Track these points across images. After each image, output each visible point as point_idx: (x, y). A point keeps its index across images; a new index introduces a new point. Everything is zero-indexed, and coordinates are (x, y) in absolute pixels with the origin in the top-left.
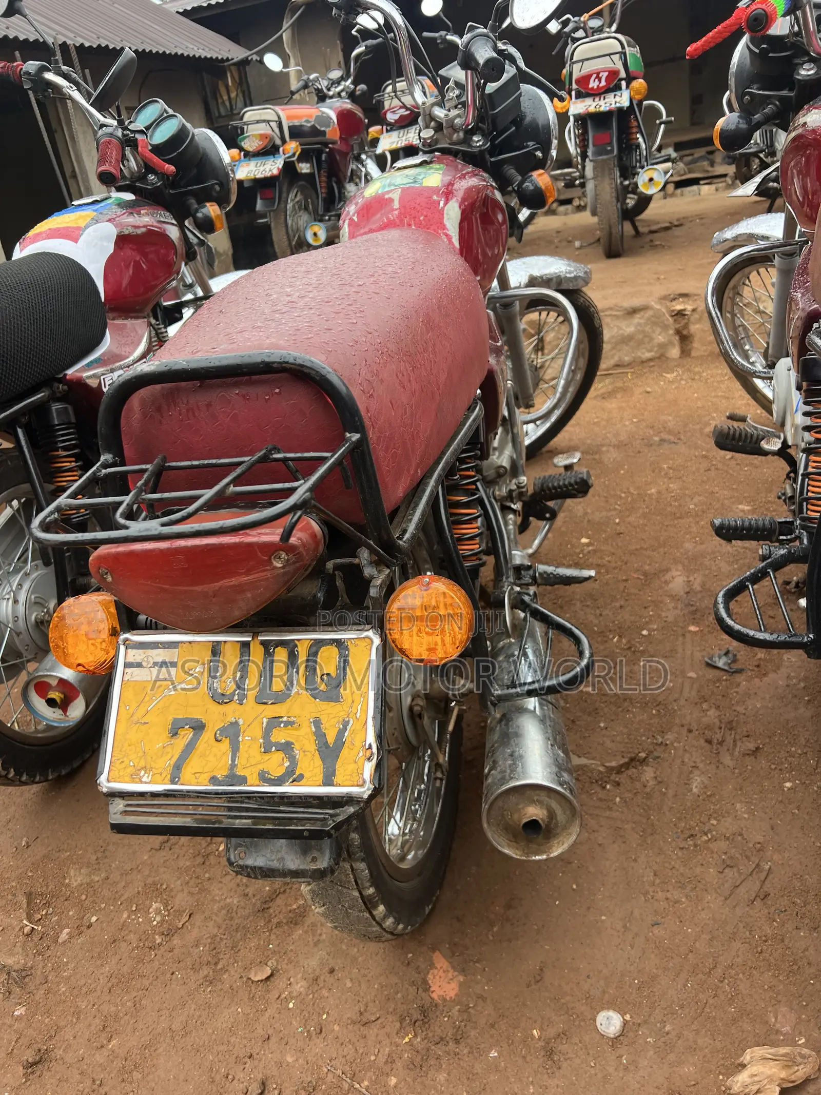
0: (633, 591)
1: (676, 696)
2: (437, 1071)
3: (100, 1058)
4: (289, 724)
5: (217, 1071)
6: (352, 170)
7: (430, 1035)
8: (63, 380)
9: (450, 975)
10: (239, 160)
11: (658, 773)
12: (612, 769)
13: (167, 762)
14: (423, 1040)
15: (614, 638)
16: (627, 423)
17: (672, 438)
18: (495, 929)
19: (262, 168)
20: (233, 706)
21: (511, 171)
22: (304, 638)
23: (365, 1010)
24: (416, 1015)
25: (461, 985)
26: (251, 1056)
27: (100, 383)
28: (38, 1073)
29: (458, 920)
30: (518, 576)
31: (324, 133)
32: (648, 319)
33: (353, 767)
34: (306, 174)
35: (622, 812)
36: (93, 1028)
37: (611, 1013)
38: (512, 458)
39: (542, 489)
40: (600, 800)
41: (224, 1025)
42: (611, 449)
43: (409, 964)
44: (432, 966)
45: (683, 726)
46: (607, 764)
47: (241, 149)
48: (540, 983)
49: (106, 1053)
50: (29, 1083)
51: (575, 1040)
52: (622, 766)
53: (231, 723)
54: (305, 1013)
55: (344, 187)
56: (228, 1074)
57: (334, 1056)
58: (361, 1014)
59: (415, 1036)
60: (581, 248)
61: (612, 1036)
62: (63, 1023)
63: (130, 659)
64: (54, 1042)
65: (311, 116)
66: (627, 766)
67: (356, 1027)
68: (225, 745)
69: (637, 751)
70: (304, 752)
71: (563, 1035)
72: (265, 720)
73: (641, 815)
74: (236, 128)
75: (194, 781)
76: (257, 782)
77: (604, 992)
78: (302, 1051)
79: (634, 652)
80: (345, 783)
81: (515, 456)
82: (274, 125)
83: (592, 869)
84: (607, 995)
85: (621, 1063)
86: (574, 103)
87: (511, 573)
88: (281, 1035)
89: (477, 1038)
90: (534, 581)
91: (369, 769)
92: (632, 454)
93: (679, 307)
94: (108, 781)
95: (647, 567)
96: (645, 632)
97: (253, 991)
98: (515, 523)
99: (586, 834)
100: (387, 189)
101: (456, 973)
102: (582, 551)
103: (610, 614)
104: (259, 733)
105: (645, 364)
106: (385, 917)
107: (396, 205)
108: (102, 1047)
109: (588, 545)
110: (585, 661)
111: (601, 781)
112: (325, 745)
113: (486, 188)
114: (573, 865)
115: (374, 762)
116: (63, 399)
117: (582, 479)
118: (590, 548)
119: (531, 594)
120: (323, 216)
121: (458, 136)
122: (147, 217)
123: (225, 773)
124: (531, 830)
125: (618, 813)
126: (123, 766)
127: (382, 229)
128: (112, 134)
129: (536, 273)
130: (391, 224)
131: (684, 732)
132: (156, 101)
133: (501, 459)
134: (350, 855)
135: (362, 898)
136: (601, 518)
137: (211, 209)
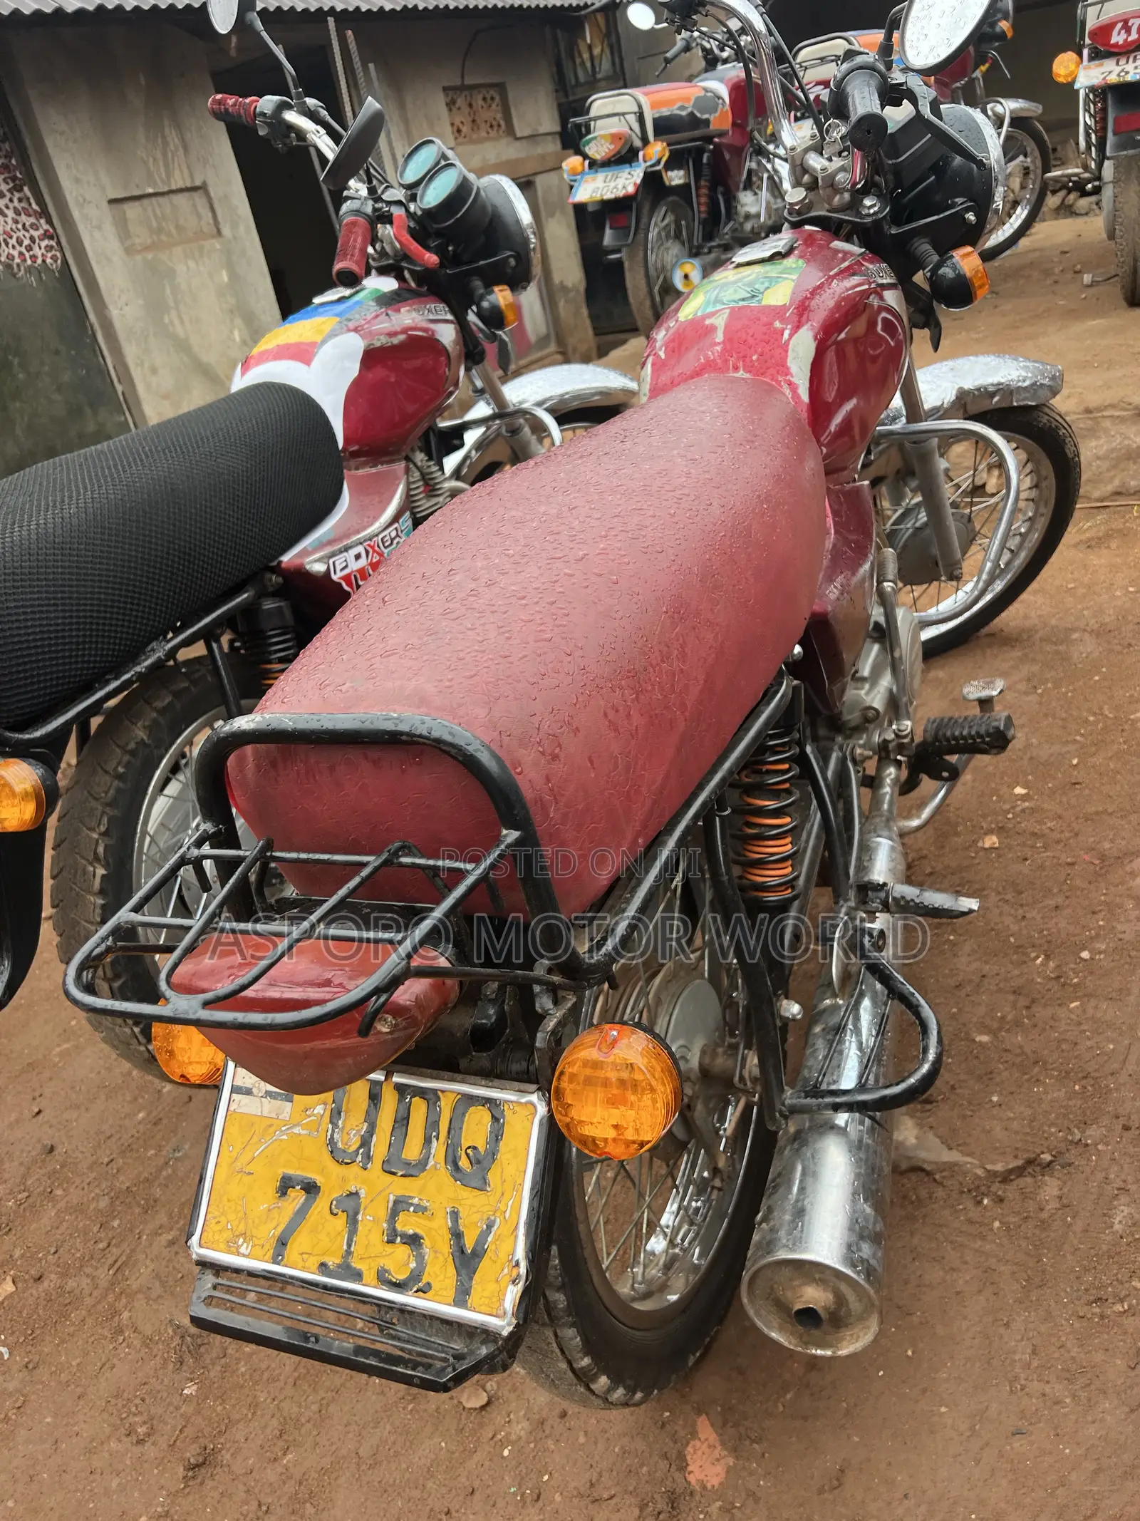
0: (1078, 882)
1: (1116, 1066)
3: (271, 1475)
4: (420, 1209)
6: (750, 172)
8: (278, 570)
9: (717, 1453)
10: (582, 173)
11: (1065, 1190)
12: (995, 1173)
13: (270, 1231)
15: (1038, 957)
16: (1118, 593)
18: (789, 1396)
19: (612, 184)
20: (355, 1169)
21: (924, 247)
22: (451, 1088)
23: (598, 1481)
24: (662, 1504)
25: (729, 1470)
26: (448, 1513)
27: (328, 568)
28: (199, 1480)
29: (741, 1372)
30: (863, 901)
31: (707, 122)
33: (492, 1287)
34: (678, 186)
35: (1001, 1245)
36: (268, 1431)
38: (891, 691)
39: (936, 738)
40: (971, 1222)
41: (423, 1461)
42: (1087, 636)
43: (663, 1425)
44: (694, 1434)
45: (1117, 1117)
46: (989, 1167)
47: (585, 156)
48: (836, 1492)
49: (280, 1470)
50: (187, 1490)
52: (1011, 1171)
53: (351, 1194)
54: (522, 1467)
55: (735, 198)
58: (592, 1485)
60: (1093, 284)
62: (237, 1417)
63: (238, 1083)
64: (222, 1440)
65: (688, 99)
66: (1020, 1171)
67: (583, 1503)
68: (341, 1222)
69: (1038, 1151)
70: (436, 1252)
72: (392, 1198)
73: (1027, 1254)
74: (578, 126)
75: (301, 1264)
76: (375, 1282)
79: (1063, 985)
80: (483, 1309)
81: (895, 689)
82: (632, 119)
83: (940, 1330)
86: (1085, 68)
87: (852, 894)
88: (488, 1491)
90: (886, 907)
91: (512, 1295)
92: (1118, 648)
94: (200, 1246)
95: (1107, 845)
96: (1085, 955)
97: (463, 1421)
98: (896, 780)
99: (941, 1273)
100: (710, 310)
101: (725, 1452)
102: (1013, 808)
103: (1039, 917)
104: (383, 1214)
106: (610, 1390)
107: (719, 337)
108: (275, 1459)
109: (1024, 798)
110: (926, 1068)
111: (976, 1192)
112: (462, 1252)
113: (866, 294)
114: (914, 1318)
115: (520, 1287)
116: (277, 593)
117: (997, 728)
118: (1027, 804)
119: (875, 934)
120: (700, 247)
121: (842, 198)
122: (409, 317)
123: (338, 1261)
124: (808, 1317)
125: (993, 1246)
126: (219, 1227)
127: (697, 373)
128: (358, 212)
129: (968, 385)
130: (708, 367)
131: (1119, 1128)
132: (431, 142)
133: (872, 695)
134: (553, 1320)
135: (573, 1370)
136: (1052, 755)
137: (501, 296)
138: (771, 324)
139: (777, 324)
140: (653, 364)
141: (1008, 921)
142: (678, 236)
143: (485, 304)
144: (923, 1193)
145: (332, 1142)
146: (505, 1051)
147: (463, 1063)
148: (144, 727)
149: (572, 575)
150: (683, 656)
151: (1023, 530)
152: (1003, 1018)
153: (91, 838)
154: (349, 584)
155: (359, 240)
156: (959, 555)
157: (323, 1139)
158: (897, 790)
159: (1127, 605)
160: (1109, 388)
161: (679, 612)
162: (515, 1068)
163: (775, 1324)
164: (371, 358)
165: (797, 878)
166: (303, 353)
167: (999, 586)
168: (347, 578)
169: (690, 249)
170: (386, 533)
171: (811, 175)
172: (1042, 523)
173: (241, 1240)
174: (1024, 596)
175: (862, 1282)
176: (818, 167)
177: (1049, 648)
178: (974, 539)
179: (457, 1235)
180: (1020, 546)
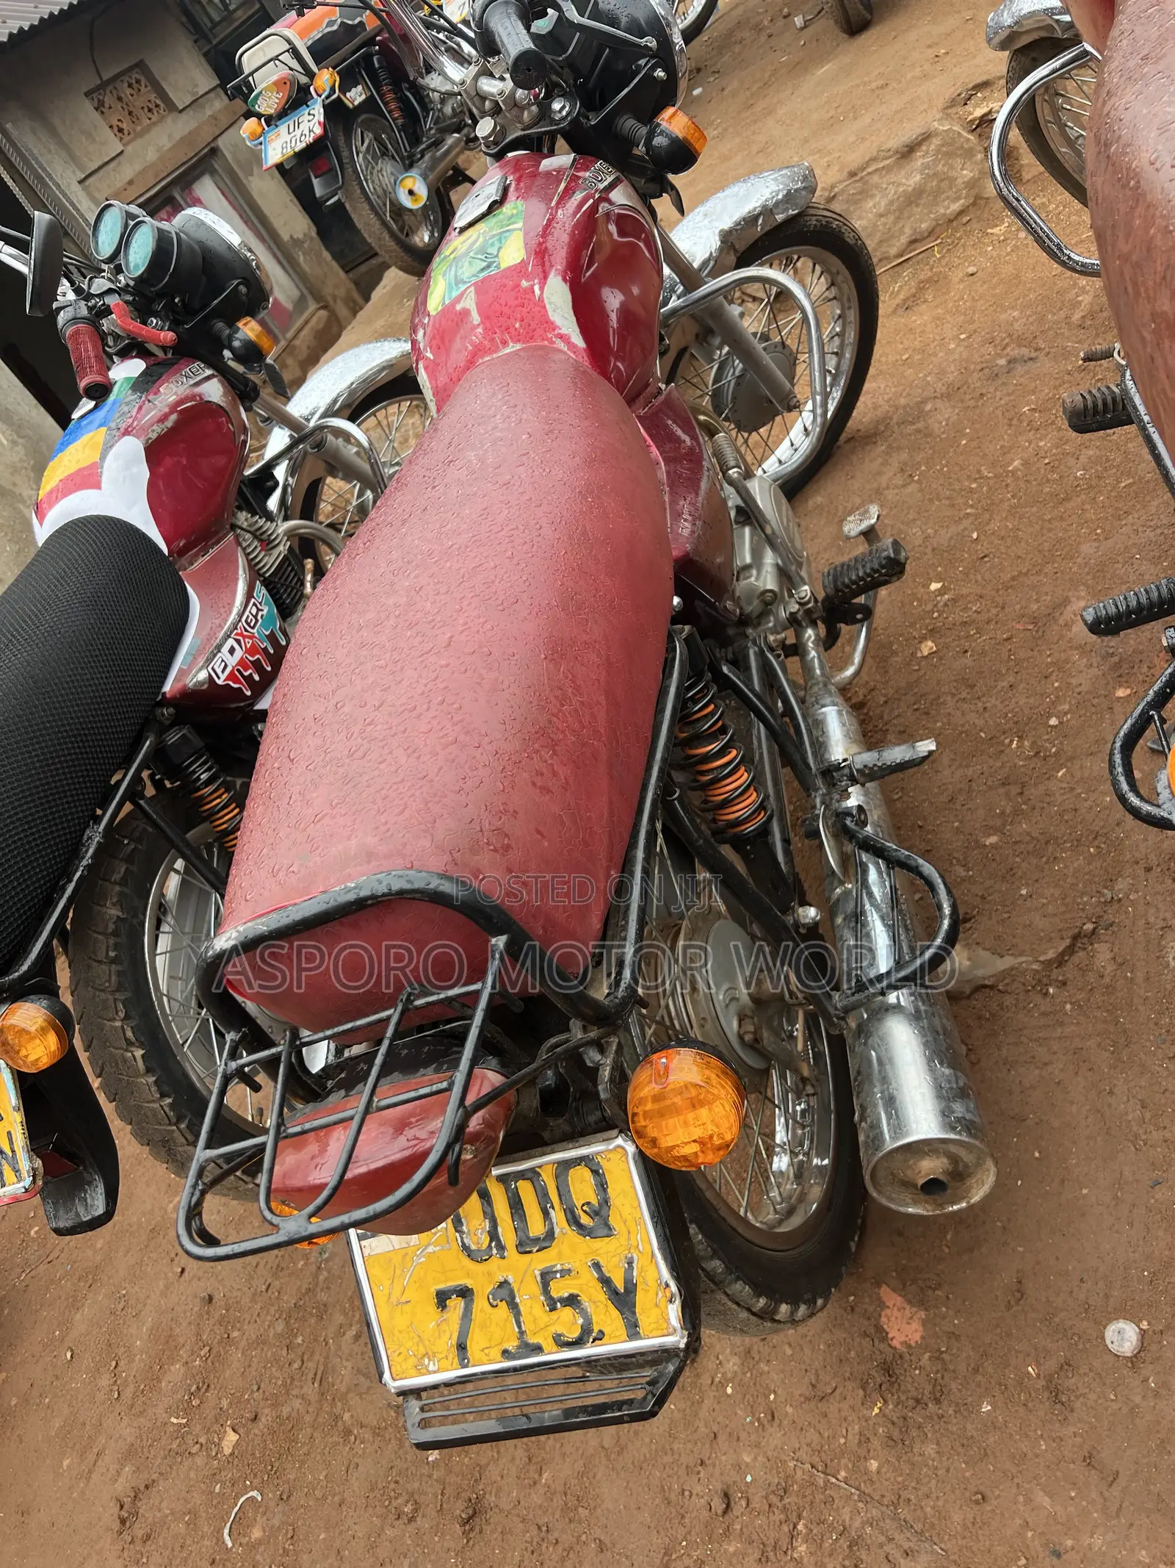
0: (1022, 654)
2: (923, 1442)
3: (536, 1498)
4: (566, 1273)
5: (670, 1489)
7: (903, 1398)
8: (165, 702)
9: (908, 1313)
10: (263, 133)
11: (1116, 950)
12: (1050, 962)
13: (448, 1343)
14: (896, 1406)
15: (1012, 742)
16: (952, 346)
17: (1025, 351)
18: (949, 1237)
19: (298, 133)
20: (495, 1262)
21: (629, 124)
22: (546, 1162)
23: (817, 1381)
24: (879, 1377)
25: (924, 1323)
26: (702, 1463)
28: (477, 1529)
29: (900, 1234)
30: (831, 784)
32: (938, 151)
34: (362, 104)
35: (1079, 1024)
36: (517, 1461)
37: (1121, 1324)
38: (777, 565)
39: (837, 590)
40: (1044, 1014)
41: (662, 1429)
42: (939, 404)
43: (853, 1310)
44: (882, 1305)
45: (1137, 863)
46: (1042, 959)
48: (1021, 1302)
49: (542, 1491)
50: (471, 1543)
51: (1083, 1369)
52: (1062, 954)
53: (501, 1284)
54: (748, 1397)
55: (422, 87)
56: (683, 1491)
57: (797, 1446)
58: (814, 1386)
59: (885, 1401)
61: (1129, 1354)
62: (485, 1462)
64: (482, 1488)
65: (332, 13)
66: (1071, 950)
67: (813, 1404)
68: (504, 1310)
69: (1079, 924)
70: (595, 1302)
71: (1066, 1366)
72: (538, 1273)
73: (1105, 1021)
74: (239, 87)
75: (485, 1359)
76: (555, 1348)
77: (1107, 1296)
78: (758, 1445)
79: (1045, 759)
80: (654, 1333)
81: (780, 562)
83: (1056, 1123)
84: (1112, 1299)
85: (1149, 1388)
87: (819, 782)
88: (728, 1430)
89: (960, 1391)
91: (674, 1312)
92: (973, 403)
93: (979, 112)
94: (394, 1379)
95: (1034, 607)
96: (1053, 721)
98: (816, 642)
99: (1037, 1072)
100: (455, 294)
101: (914, 1309)
102: (936, 606)
103: (998, 703)
104: (536, 1289)
105: (955, 223)
106: (793, 1312)
107: (476, 318)
108: (535, 1483)
109: (941, 592)
110: (946, 923)
111: (1040, 985)
112: (616, 1292)
113: (594, 208)
114: (1029, 1122)
115: (678, 1302)
116: (177, 722)
117: (888, 558)
118: (946, 597)
119: (854, 812)
120: (411, 156)
121: (530, 112)
122: (171, 392)
123: (516, 1343)
124: (933, 1187)
125: (1073, 1028)
126: (400, 1359)
127: (471, 363)
128: (75, 319)
129: (727, 224)
130: (479, 351)
131: (1141, 872)
132: (110, 205)
133: (762, 579)
134: (718, 1283)
135: (754, 1314)
136: (951, 538)
137: (249, 329)
138: (518, 285)
139: (524, 284)
140: (426, 368)
141: (972, 717)
142: (385, 153)
143: (236, 344)
144: (995, 1007)
145: (465, 1248)
146: (577, 1109)
147: (546, 1135)
148: (114, 904)
149: (447, 665)
150: (577, 688)
151: (838, 329)
152: (1003, 813)
153: (116, 1028)
154: (236, 681)
155: (90, 348)
156: (788, 385)
157: (456, 1248)
158: (822, 649)
159: (965, 355)
160: (863, 139)
161: (558, 651)
162: (592, 1119)
163: (908, 1200)
164: (154, 452)
165: (767, 797)
166: (88, 478)
167: (837, 395)
168: (231, 676)
169: (402, 159)
170: (247, 613)
171: (491, 100)
172: (853, 315)
173: (426, 1361)
174: (867, 386)
175: (967, 1140)
176: (494, 91)
177: (910, 429)
178: (796, 359)
179: (606, 1281)
180: (842, 346)
